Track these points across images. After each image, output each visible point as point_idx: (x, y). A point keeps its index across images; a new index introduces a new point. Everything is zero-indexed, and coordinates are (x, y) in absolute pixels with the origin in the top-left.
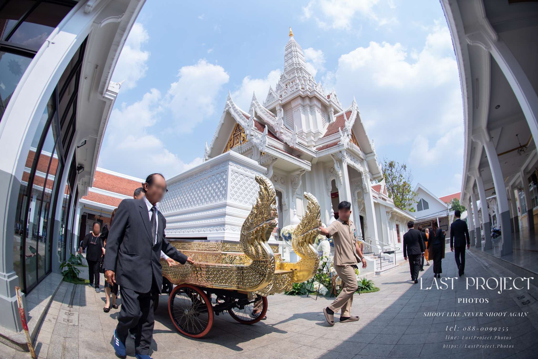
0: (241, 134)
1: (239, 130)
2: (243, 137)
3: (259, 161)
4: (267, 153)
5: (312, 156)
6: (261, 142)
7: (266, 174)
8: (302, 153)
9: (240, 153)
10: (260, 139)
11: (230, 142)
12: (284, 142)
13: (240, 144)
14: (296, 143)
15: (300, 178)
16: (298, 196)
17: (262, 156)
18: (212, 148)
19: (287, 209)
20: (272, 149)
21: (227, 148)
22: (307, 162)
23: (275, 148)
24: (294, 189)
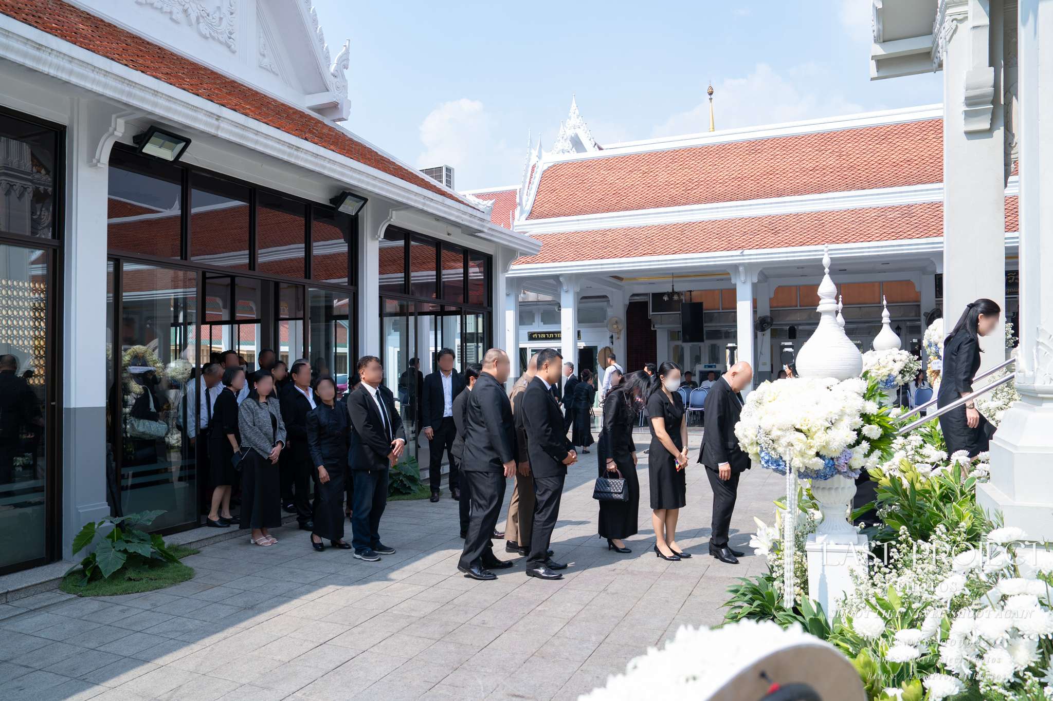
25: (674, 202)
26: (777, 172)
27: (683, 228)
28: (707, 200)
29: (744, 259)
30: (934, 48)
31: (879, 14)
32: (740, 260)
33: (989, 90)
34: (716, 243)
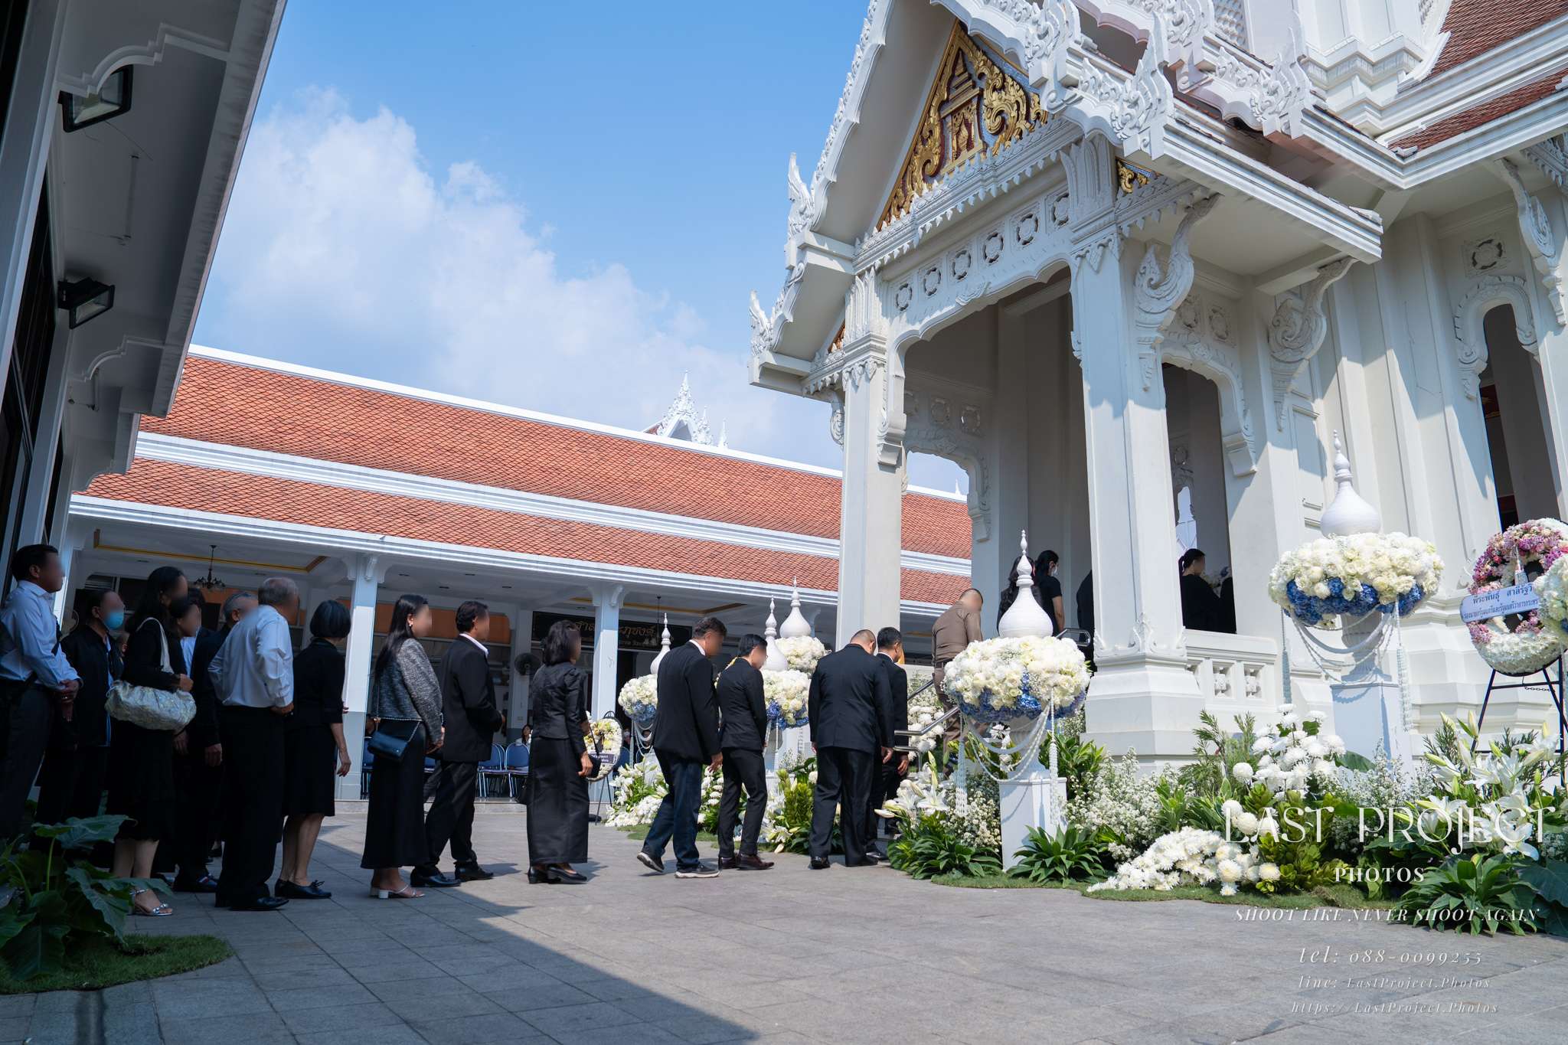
0: (980, 96)
1: (970, 77)
2: (1001, 113)
3: (1106, 219)
4: (1173, 162)
5: (1381, 179)
6: (1133, 111)
7: (1155, 287)
8: (1331, 164)
9: (994, 194)
10: (1125, 96)
11: (920, 147)
12: (1226, 115)
13: (984, 151)
14: (1305, 112)
15: (1318, 305)
16: (1300, 404)
17: (1126, 193)
18: (830, 187)
19: (1254, 468)
20: (1194, 142)
21: (908, 179)
22: (1360, 215)
23: (1210, 137)
24: (1283, 364)
25: (258, 443)
26: (405, 441)
27: (284, 486)
28: (311, 454)
29: (383, 548)
30: (815, 375)
31: (785, 326)
32: (378, 547)
33: (903, 432)
34: (340, 517)
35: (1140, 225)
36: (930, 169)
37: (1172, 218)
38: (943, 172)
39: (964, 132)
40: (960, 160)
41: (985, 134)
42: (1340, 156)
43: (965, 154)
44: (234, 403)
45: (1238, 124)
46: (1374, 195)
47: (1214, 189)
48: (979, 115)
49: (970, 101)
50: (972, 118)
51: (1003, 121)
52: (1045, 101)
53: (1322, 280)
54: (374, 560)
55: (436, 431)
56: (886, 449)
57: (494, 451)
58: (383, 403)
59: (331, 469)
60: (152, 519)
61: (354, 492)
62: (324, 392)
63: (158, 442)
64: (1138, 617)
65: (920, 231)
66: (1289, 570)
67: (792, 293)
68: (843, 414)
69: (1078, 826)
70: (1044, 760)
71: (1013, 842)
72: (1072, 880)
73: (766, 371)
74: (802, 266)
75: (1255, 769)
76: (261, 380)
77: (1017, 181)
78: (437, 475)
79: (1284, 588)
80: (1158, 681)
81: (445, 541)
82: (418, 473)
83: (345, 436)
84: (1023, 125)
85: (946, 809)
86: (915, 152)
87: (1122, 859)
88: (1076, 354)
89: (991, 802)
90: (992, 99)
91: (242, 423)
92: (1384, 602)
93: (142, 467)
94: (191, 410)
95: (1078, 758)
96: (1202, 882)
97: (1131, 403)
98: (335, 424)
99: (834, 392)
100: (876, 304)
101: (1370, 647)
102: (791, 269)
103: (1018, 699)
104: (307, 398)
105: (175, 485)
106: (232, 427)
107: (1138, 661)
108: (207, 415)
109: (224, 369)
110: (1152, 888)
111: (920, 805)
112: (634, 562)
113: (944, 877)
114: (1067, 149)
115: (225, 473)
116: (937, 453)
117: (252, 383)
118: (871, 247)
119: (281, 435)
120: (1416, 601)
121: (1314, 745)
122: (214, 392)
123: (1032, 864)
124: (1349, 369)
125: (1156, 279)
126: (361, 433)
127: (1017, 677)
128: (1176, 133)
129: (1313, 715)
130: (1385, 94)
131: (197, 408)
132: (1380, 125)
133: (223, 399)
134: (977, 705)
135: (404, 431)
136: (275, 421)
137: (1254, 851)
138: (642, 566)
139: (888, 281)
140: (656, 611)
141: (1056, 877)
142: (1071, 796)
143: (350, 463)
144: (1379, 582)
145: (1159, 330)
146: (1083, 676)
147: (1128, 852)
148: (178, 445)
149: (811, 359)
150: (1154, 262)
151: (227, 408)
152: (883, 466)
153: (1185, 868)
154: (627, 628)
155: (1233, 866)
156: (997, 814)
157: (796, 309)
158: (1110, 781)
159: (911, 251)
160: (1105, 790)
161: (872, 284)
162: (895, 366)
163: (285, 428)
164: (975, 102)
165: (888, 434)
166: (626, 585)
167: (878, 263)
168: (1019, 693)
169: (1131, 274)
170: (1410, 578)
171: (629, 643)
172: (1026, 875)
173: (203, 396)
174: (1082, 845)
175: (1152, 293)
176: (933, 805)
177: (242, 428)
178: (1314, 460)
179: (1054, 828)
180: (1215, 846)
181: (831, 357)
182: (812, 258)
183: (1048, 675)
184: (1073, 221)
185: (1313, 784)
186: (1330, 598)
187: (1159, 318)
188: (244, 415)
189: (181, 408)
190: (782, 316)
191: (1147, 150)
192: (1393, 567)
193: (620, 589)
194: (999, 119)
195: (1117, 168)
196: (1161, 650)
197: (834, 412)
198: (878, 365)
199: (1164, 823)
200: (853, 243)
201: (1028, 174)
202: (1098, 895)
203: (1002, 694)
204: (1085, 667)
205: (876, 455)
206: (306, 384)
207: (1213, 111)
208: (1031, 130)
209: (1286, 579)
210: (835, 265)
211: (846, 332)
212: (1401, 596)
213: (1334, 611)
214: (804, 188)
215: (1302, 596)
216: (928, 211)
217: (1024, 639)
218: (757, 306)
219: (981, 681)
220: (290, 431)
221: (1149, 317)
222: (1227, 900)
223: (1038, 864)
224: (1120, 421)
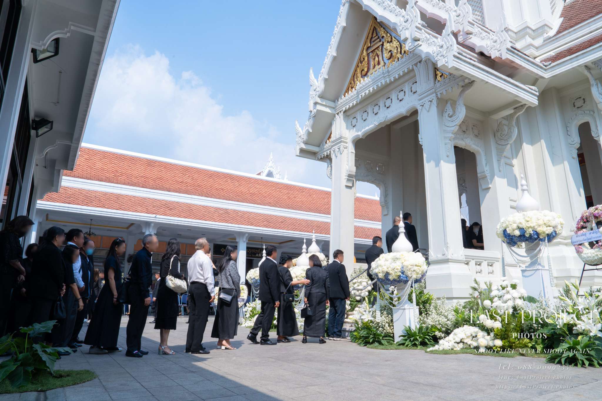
0: (383, 45)
1: (379, 38)
2: (390, 51)
3: (431, 91)
4: (457, 69)
5: (538, 74)
6: (441, 50)
7: (451, 117)
8: (518, 69)
9: (388, 82)
10: (438, 44)
11: (360, 64)
12: (477, 50)
13: (384, 66)
14: (508, 49)
15: (514, 123)
16: (508, 161)
17: (439, 81)
18: (326, 80)
19: (490, 186)
20: (465, 61)
21: (355, 77)
22: (530, 88)
23: (471, 59)
24: (501, 146)
25: (108, 180)
26: (164, 179)
27: (118, 197)
28: (128, 184)
29: (156, 220)
30: (320, 152)
31: (309, 134)
32: (154, 220)
33: (354, 174)
34: (140, 208)
35: (444, 93)
36: (364, 73)
37: (457, 90)
38: (369, 74)
39: (377, 59)
40: (375, 69)
41: (385, 59)
42: (521, 66)
43: (377, 67)
44: (99, 165)
45: (482, 54)
46: (535, 80)
47: (473, 79)
48: (382, 52)
49: (378, 47)
50: (380, 53)
51: (392, 54)
52: (407, 47)
53: (515, 113)
54: (152, 225)
55: (176, 175)
56: (348, 180)
57: (198, 182)
58: (156, 164)
59: (136, 190)
60: (68, 210)
61: (145, 199)
62: (133, 160)
63: (70, 180)
64: (446, 243)
65: (360, 97)
66: (504, 225)
67: (311, 121)
68: (331, 167)
69: (423, 325)
70: (410, 300)
71: (398, 332)
72: (421, 346)
73: (302, 151)
74: (315, 110)
75: (492, 302)
76: (109, 156)
77: (397, 77)
78: (176, 192)
79: (502, 232)
80: (453, 269)
81: (179, 217)
82: (169, 191)
83: (141, 177)
84: (399, 55)
85: (372, 319)
86: (358, 66)
87: (440, 338)
88: (420, 143)
89: (390, 316)
90: (387, 46)
91: (102, 173)
92: (541, 237)
93: (64, 190)
94: (83, 168)
95: (423, 299)
96: (472, 347)
97: (442, 162)
98: (137, 173)
99: (328, 158)
100: (344, 125)
101: (536, 255)
102: (311, 112)
103: (399, 276)
104: (127, 163)
105: (77, 197)
106: (98, 174)
107: (446, 261)
108: (89, 170)
109: (95, 152)
110: (452, 349)
111: (362, 317)
112: (252, 224)
113: (372, 345)
114: (416, 65)
115: (96, 192)
116: (368, 181)
117: (106, 157)
118: (341, 103)
119: (117, 177)
120: (554, 237)
121: (515, 293)
122: (91, 161)
123: (406, 340)
124: (527, 147)
125: (451, 114)
126: (148, 176)
127: (399, 268)
128: (458, 58)
129: (514, 282)
130: (538, 42)
131: (85, 167)
132: (537, 54)
133: (95, 164)
134: (384, 278)
135: (164, 175)
136: (115, 172)
137: (492, 334)
138: (255, 226)
139: (348, 116)
140: (261, 243)
141: (415, 345)
142: (421, 313)
143: (143, 187)
144: (539, 230)
145: (452, 133)
146: (425, 267)
147: (443, 335)
148: (78, 181)
149: (319, 146)
150: (450, 107)
151: (96, 167)
152: (347, 187)
153: (465, 341)
154: (249, 250)
155: (484, 340)
156: (392, 321)
157: (313, 127)
158: (436, 308)
159: (357, 104)
160: (434, 311)
161: (342, 117)
162: (351, 149)
163: (119, 174)
164: (380, 47)
165: (349, 175)
166: (249, 233)
167: (344, 109)
168: (400, 274)
169: (441, 112)
170: (551, 228)
171: (250, 256)
172: (403, 344)
173: (88, 162)
174: (425, 333)
175: (450, 119)
176: (367, 317)
177: (102, 175)
178: (513, 183)
179: (414, 326)
180: (477, 333)
181: (327, 145)
182: (319, 107)
183: (411, 267)
184: (418, 92)
185: (515, 309)
186: (520, 236)
187: (452, 129)
188: (103, 169)
189: (79, 167)
190: (308, 130)
191: (447, 64)
192: (545, 224)
193: (247, 235)
194: (390, 54)
195: (435, 71)
196: (455, 257)
197: (328, 166)
198: (345, 148)
199: (457, 324)
200: (334, 102)
201: (401, 74)
202: (432, 352)
203: (393, 274)
204: (425, 264)
205: (344, 182)
206: (126, 157)
207: (472, 49)
208: (402, 58)
209: (503, 229)
210: (328, 110)
211: (332, 135)
212: (548, 235)
213: (522, 241)
214: (315, 81)
215: (509, 235)
216: (363, 89)
217: (401, 253)
218: (298, 126)
219: (385, 269)
220: (120, 176)
221: (449, 129)
222: (482, 354)
223: (408, 340)
224: (438, 168)
